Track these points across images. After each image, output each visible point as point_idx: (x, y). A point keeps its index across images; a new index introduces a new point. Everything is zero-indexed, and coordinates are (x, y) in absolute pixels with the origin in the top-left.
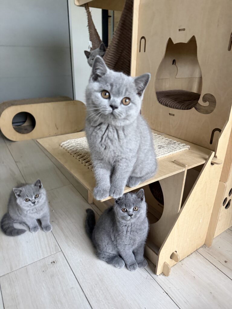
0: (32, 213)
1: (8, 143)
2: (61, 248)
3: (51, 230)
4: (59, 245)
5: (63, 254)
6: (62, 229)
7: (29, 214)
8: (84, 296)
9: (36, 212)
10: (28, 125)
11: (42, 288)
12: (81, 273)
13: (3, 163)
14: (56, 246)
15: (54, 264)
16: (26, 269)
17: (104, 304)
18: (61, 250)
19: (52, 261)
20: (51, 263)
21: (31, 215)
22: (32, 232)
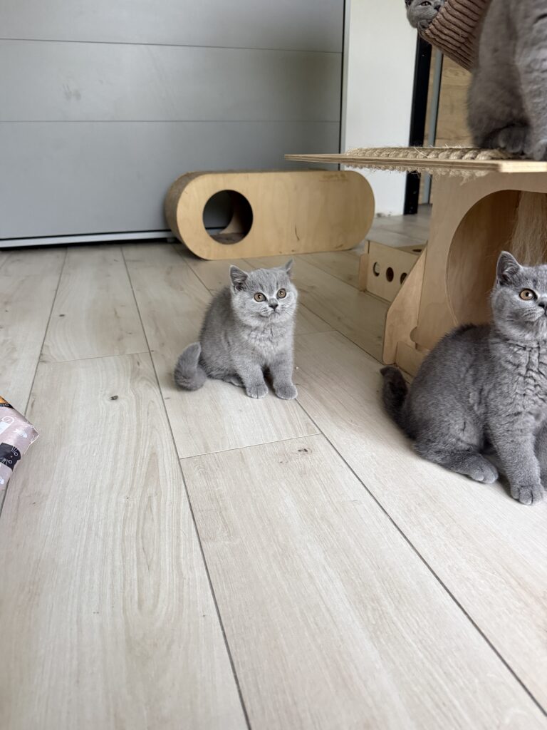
0: (260, 340)
1: (191, 263)
2: (320, 430)
3: (296, 397)
4: (315, 423)
5: (327, 439)
6: (321, 400)
7: (253, 341)
8: (390, 521)
9: (269, 338)
10: (233, 234)
11: (280, 489)
12: (376, 478)
13: (182, 289)
14: (307, 424)
15: (305, 453)
16: (241, 453)
17: (445, 545)
18: (322, 433)
19: (302, 448)
20: (299, 451)
21: (258, 342)
22: (251, 397)
